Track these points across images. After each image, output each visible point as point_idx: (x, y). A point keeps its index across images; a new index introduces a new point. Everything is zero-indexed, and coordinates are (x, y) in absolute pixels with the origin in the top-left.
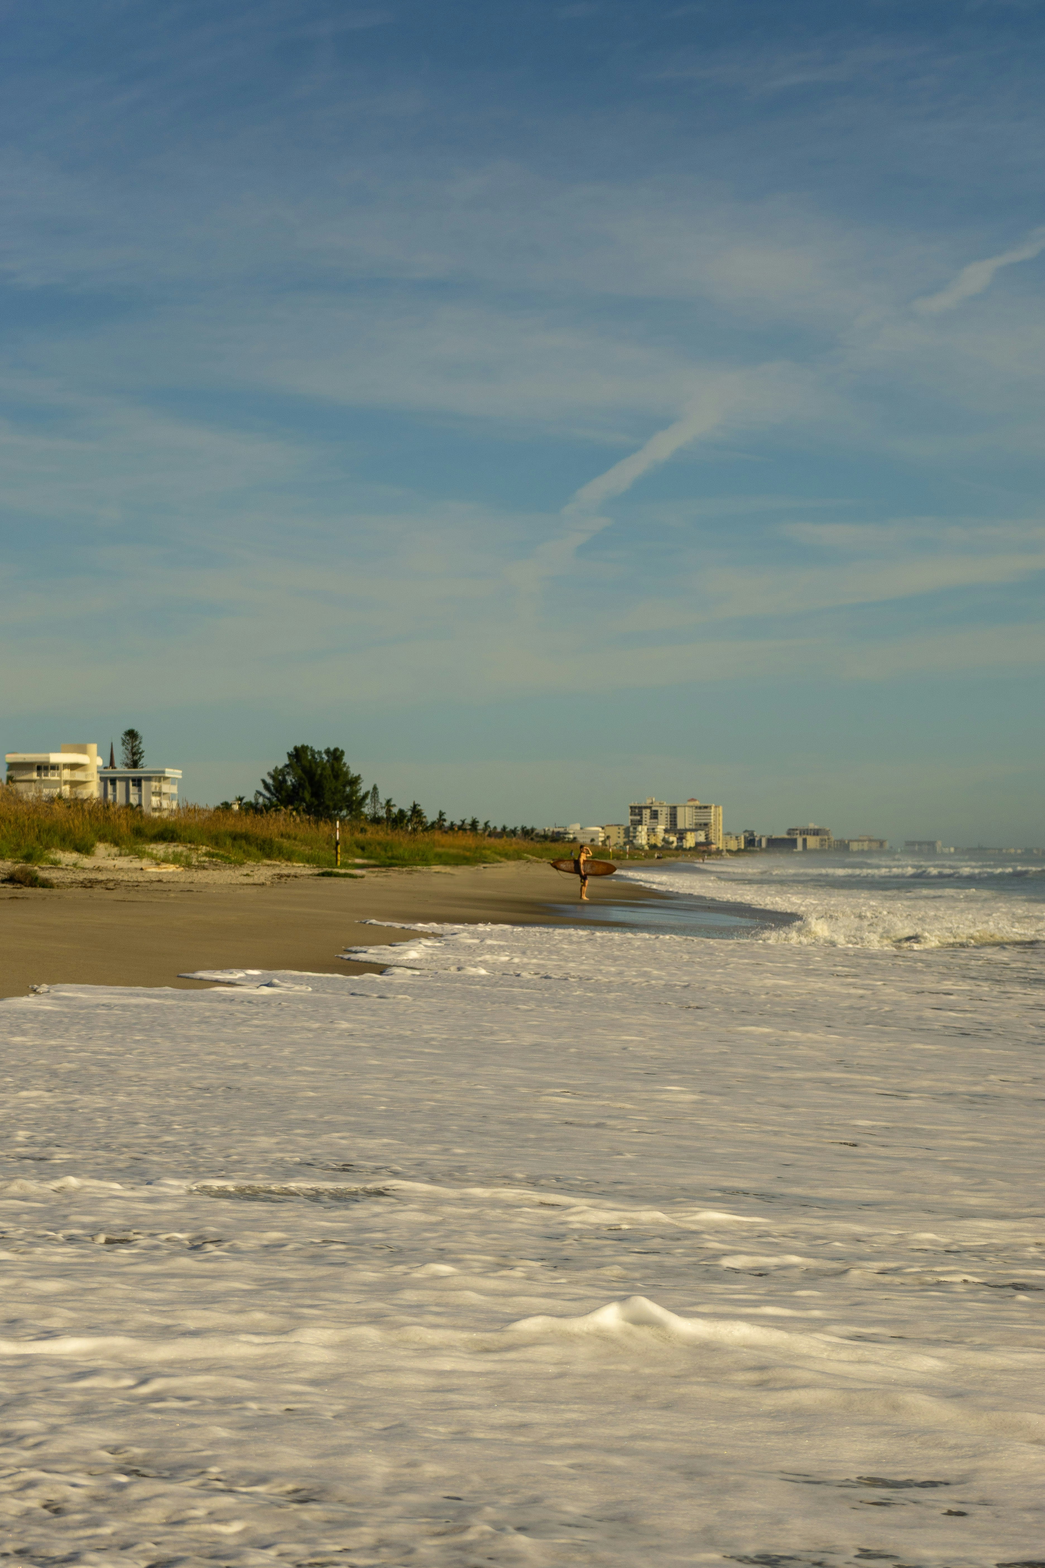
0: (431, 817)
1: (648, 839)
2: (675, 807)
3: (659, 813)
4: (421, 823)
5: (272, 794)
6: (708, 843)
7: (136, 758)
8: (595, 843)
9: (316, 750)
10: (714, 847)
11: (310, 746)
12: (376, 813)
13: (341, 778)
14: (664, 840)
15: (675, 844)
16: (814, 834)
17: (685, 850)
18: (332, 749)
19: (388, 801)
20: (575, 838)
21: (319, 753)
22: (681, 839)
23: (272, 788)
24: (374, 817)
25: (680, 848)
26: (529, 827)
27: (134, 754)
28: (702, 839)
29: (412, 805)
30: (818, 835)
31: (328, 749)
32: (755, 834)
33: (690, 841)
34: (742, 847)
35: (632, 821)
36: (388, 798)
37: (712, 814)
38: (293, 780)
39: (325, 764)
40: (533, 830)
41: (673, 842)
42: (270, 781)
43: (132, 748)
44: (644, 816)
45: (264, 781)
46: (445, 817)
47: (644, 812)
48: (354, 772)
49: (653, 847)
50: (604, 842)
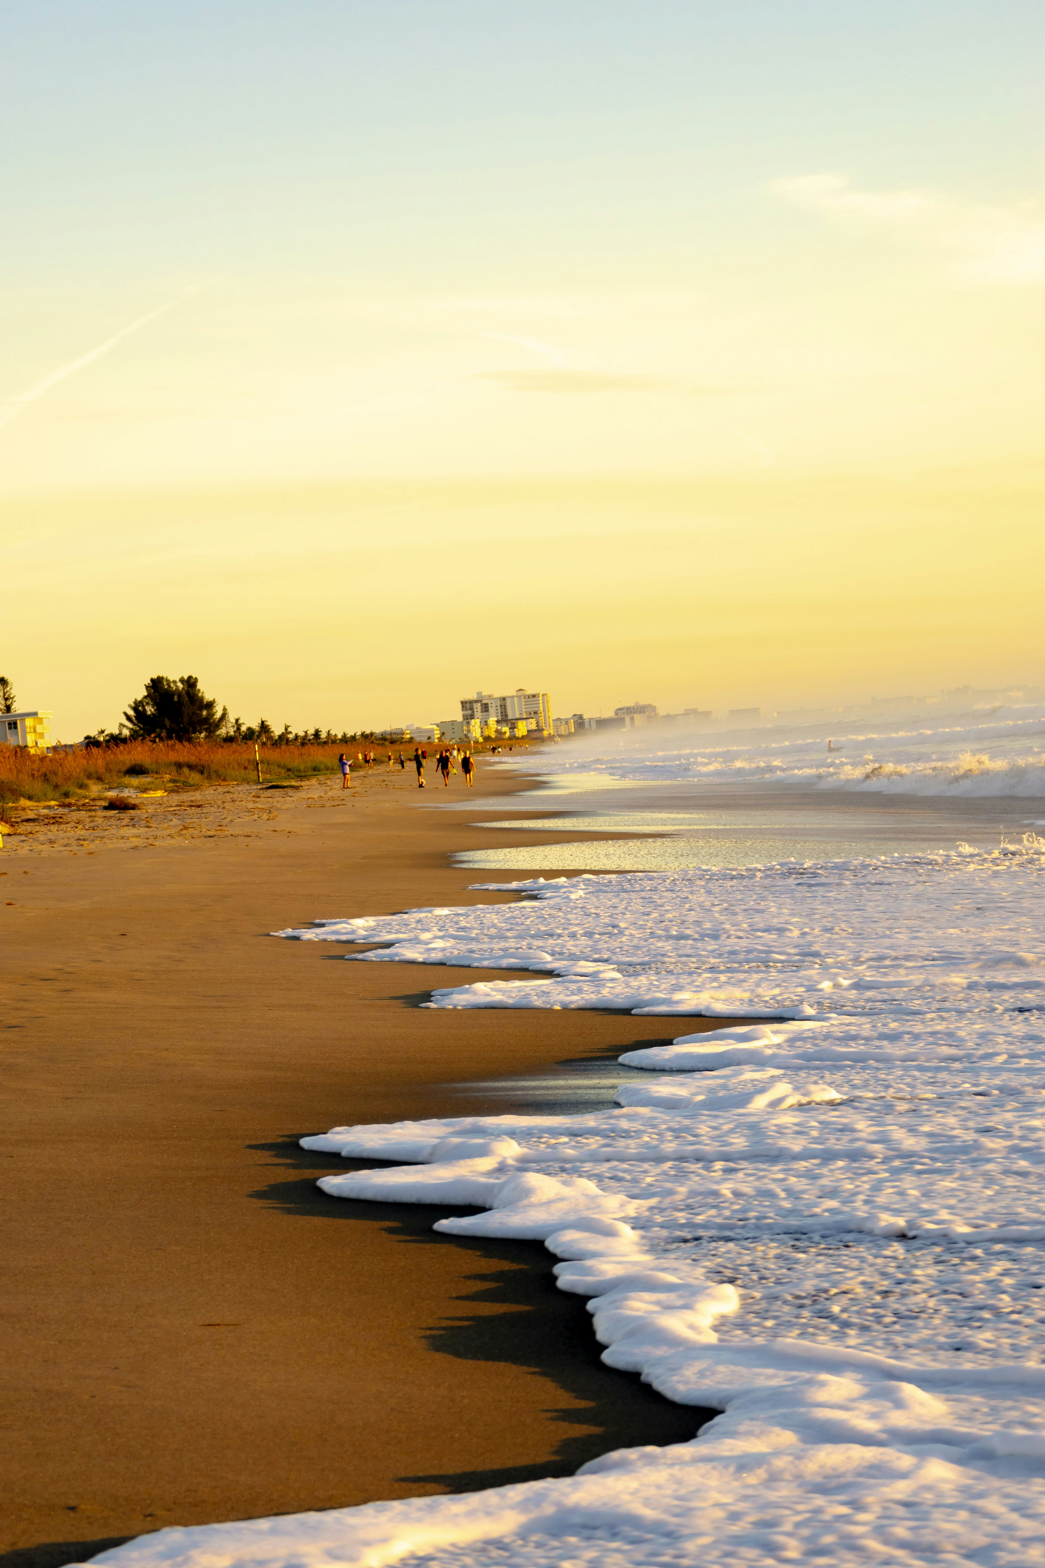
0: (277, 730)
1: (482, 732)
2: (504, 699)
3: (490, 705)
4: (270, 738)
5: (134, 724)
6: (540, 730)
7: (9, 702)
8: (431, 740)
9: (171, 680)
10: (545, 733)
11: (165, 677)
12: (228, 733)
13: (197, 703)
14: (497, 731)
15: (508, 735)
16: (640, 712)
17: (518, 738)
18: (186, 677)
19: (237, 720)
20: (411, 738)
21: (174, 682)
22: (513, 728)
23: (134, 718)
24: (227, 736)
25: (513, 737)
26: (368, 732)
27: (6, 699)
28: (533, 726)
29: (260, 722)
30: (644, 712)
31: (182, 678)
32: (585, 717)
33: (522, 729)
34: (573, 730)
35: (463, 716)
36: (236, 718)
37: (541, 702)
38: (153, 710)
39: (182, 691)
40: (372, 734)
41: (505, 733)
42: (131, 713)
43: (4, 694)
44: (475, 710)
45: (125, 714)
46: (289, 729)
47: (475, 706)
48: (208, 697)
49: (487, 739)
50: (440, 739)
